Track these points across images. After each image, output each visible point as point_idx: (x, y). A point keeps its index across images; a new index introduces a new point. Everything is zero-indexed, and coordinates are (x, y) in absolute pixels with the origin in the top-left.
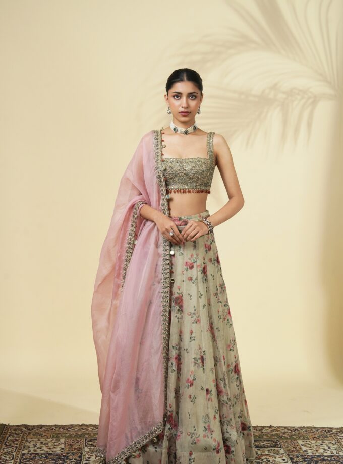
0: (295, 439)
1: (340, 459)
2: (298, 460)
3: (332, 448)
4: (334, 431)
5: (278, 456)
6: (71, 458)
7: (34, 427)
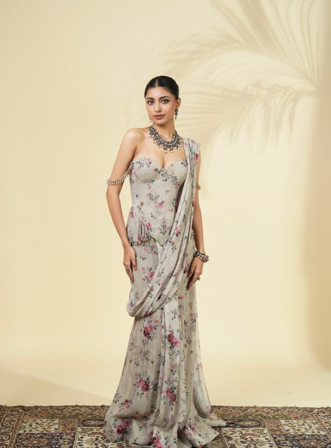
0: (277, 419)
1: (320, 438)
2: (280, 439)
3: (313, 428)
4: (315, 411)
5: (262, 435)
6: (64, 437)
7: (30, 408)
